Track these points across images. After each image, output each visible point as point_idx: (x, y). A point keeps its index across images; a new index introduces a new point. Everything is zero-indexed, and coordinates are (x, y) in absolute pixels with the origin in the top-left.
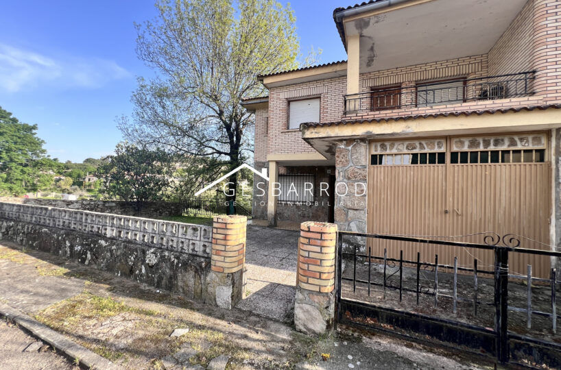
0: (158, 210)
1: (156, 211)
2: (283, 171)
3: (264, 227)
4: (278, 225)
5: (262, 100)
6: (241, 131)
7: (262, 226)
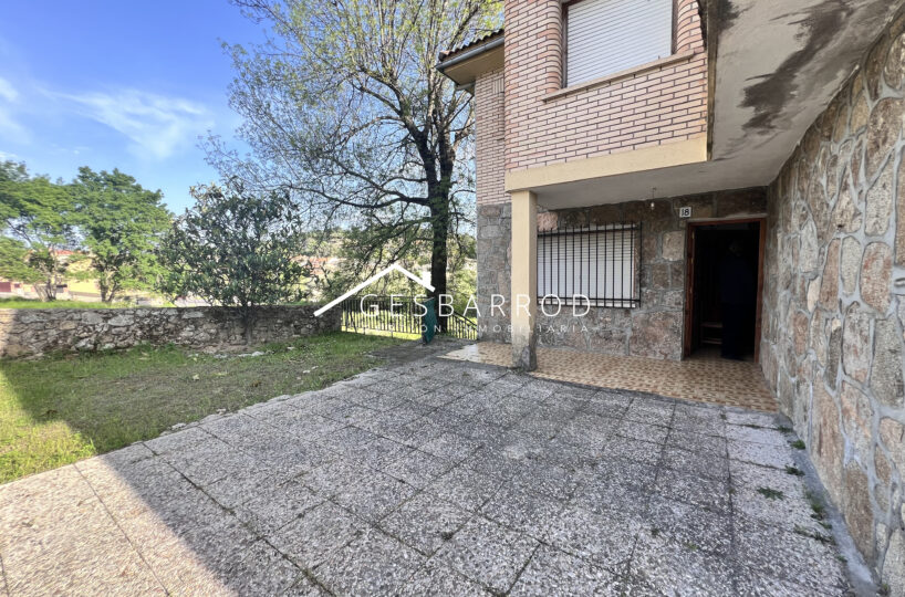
0: (291, 322)
1: (288, 323)
2: (548, 223)
3: (501, 371)
4: (539, 364)
5: (489, 44)
6: (453, 152)
7: (499, 368)
